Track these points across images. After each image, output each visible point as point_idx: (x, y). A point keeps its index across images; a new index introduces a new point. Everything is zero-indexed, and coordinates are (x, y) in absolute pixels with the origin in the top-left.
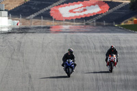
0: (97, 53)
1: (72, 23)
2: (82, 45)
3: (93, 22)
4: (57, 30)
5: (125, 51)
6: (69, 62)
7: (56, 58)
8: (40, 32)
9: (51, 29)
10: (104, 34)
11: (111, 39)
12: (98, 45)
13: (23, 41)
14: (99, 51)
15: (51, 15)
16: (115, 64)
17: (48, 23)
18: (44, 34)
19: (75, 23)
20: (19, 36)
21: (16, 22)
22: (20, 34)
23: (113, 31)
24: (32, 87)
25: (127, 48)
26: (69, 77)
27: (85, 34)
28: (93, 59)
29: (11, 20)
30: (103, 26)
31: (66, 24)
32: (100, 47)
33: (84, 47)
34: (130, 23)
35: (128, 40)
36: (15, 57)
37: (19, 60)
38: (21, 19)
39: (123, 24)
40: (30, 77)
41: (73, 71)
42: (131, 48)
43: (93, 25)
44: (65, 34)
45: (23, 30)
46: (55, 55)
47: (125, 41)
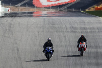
0: (68, 32)
1: (49, 10)
2: (57, 26)
3: (65, 9)
4: (38, 15)
5: (89, 31)
6: (48, 49)
7: (38, 36)
8: (26, 16)
9: (33, 14)
10: (73, 18)
11: (78, 21)
12: (68, 26)
13: (13, 23)
14: (69, 30)
15: (34, 4)
16: (85, 49)
17: (31, 10)
18: (28, 18)
19: (51, 10)
20: (9, 19)
21: (8, 9)
22: (10, 18)
23: (80, 16)
24: (20, 58)
25: (90, 28)
26: (49, 60)
27: (59, 18)
28: (65, 37)
29: (3, 7)
30: (72, 12)
31: (44, 10)
32: (70, 28)
33: (58, 27)
34: (92, 9)
35: (91, 23)
36: (7, 35)
37: (9, 37)
38: (11, 6)
39: (87, 10)
40: (18, 50)
41: (51, 56)
42: (93, 28)
43: (65, 11)
44: (44, 18)
45: (13, 15)
46: (37, 33)
47: (88, 23)
